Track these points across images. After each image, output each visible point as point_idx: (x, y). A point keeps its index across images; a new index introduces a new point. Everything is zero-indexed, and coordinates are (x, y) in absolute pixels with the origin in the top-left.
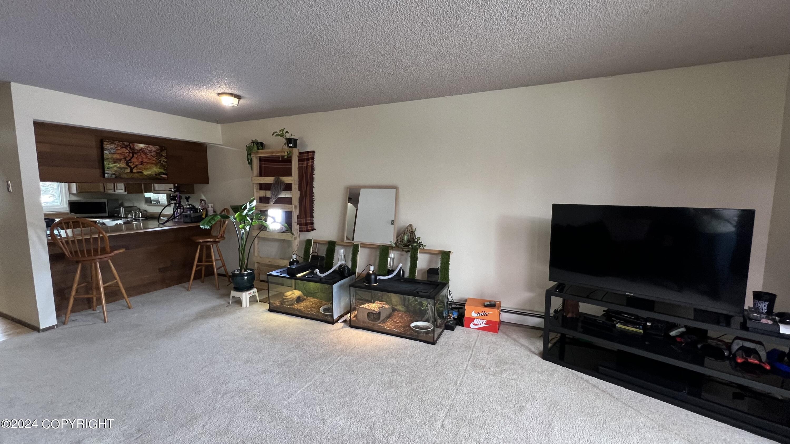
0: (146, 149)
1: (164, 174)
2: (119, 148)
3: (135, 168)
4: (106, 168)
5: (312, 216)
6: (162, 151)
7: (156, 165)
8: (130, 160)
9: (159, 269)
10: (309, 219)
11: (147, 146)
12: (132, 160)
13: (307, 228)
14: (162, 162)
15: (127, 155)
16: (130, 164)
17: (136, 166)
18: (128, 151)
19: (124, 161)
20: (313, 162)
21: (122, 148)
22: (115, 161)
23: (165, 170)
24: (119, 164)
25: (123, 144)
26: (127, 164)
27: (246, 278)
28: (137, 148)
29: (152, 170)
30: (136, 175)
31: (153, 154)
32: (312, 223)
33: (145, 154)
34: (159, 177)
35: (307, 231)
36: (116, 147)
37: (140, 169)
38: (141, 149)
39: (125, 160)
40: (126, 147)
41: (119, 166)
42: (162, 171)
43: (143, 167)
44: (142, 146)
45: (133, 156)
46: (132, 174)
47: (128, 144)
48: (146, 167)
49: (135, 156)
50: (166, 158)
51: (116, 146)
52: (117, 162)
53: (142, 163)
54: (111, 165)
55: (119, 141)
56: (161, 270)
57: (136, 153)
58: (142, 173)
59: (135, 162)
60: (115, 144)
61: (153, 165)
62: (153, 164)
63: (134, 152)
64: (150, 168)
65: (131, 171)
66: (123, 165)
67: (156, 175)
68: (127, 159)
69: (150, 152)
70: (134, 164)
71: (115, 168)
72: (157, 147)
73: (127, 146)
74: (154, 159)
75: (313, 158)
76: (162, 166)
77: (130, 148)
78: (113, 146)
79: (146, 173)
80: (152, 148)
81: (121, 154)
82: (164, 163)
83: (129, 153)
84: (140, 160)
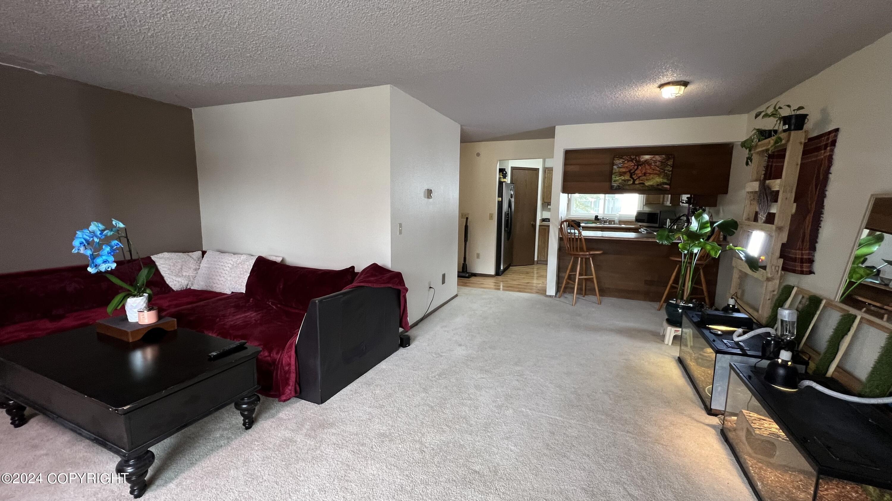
0: (651, 160)
1: (666, 184)
2: (626, 162)
3: (638, 180)
4: (613, 181)
5: (813, 248)
6: (668, 160)
7: (659, 175)
8: (634, 172)
9: (645, 281)
10: (807, 252)
11: (653, 156)
12: (636, 172)
13: (802, 267)
14: (666, 171)
15: (631, 168)
16: (633, 176)
17: (639, 178)
18: (633, 164)
19: (628, 174)
20: (832, 151)
21: (628, 161)
22: (621, 174)
23: (668, 179)
24: (624, 177)
25: (631, 158)
26: (631, 177)
27: (680, 311)
28: (642, 160)
29: (654, 181)
30: (638, 186)
31: (658, 163)
32: (811, 261)
33: (650, 165)
34: (660, 187)
35: (802, 273)
36: (624, 162)
37: (642, 180)
38: (646, 161)
39: (630, 173)
40: (632, 161)
41: (623, 178)
42: (665, 181)
43: (645, 178)
44: (647, 157)
45: (638, 168)
46: (633, 186)
47: (634, 157)
48: (649, 178)
49: (640, 168)
50: (671, 167)
51: (624, 160)
52: (623, 175)
53: (645, 174)
54: (617, 178)
55: (627, 156)
56: (646, 282)
57: (640, 165)
58: (643, 184)
59: (639, 174)
60: (623, 159)
61: (655, 176)
62: (656, 174)
63: (639, 164)
64: (652, 178)
65: (634, 183)
66: (627, 177)
67: (658, 185)
68: (632, 171)
69: (655, 162)
70: (637, 176)
71: (620, 181)
72: (664, 156)
73: (633, 159)
74: (658, 169)
75: (834, 143)
76: (666, 176)
77: (636, 161)
78: (621, 161)
79: (647, 184)
80: (658, 158)
81: (627, 167)
82: (668, 173)
83: (635, 165)
84: (644, 171)
